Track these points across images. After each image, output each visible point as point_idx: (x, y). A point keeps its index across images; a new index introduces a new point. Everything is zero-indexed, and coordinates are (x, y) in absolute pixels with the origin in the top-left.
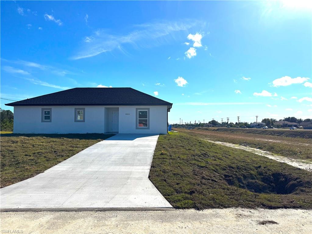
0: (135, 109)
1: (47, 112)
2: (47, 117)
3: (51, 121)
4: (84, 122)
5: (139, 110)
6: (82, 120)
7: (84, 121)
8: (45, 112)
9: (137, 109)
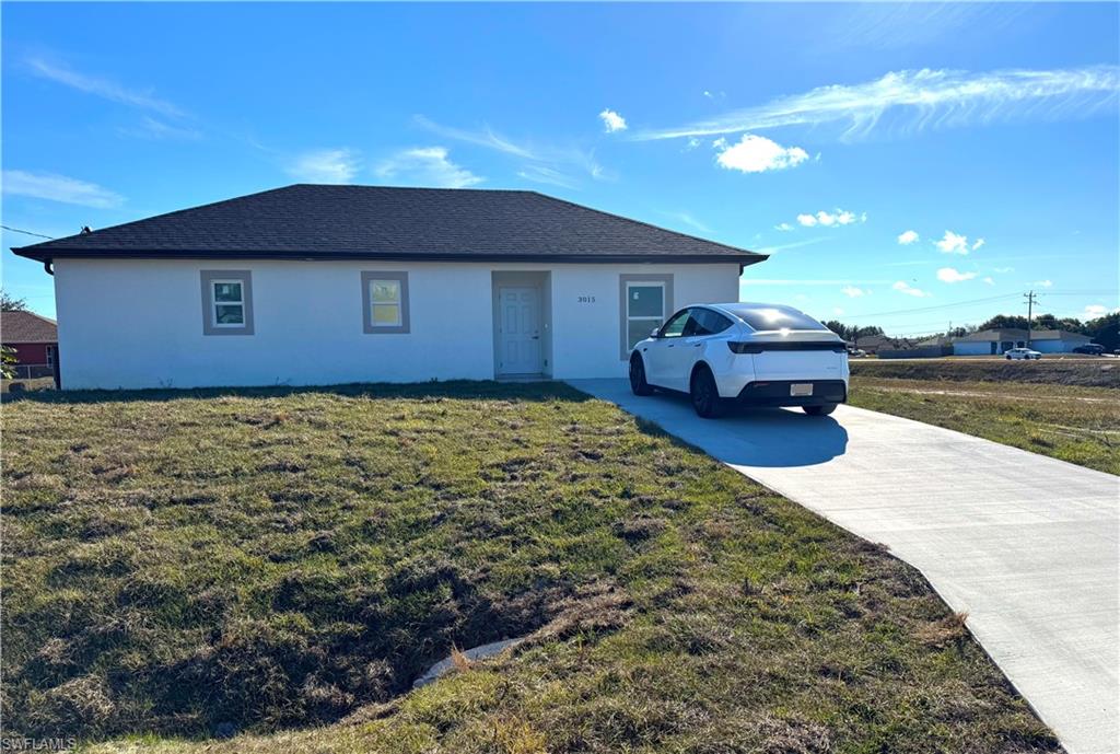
0: (618, 278)
1: (226, 291)
2: (231, 311)
3: (249, 331)
4: (408, 332)
5: (630, 284)
6: (397, 322)
7: (405, 328)
8: (219, 287)
9: (624, 278)
